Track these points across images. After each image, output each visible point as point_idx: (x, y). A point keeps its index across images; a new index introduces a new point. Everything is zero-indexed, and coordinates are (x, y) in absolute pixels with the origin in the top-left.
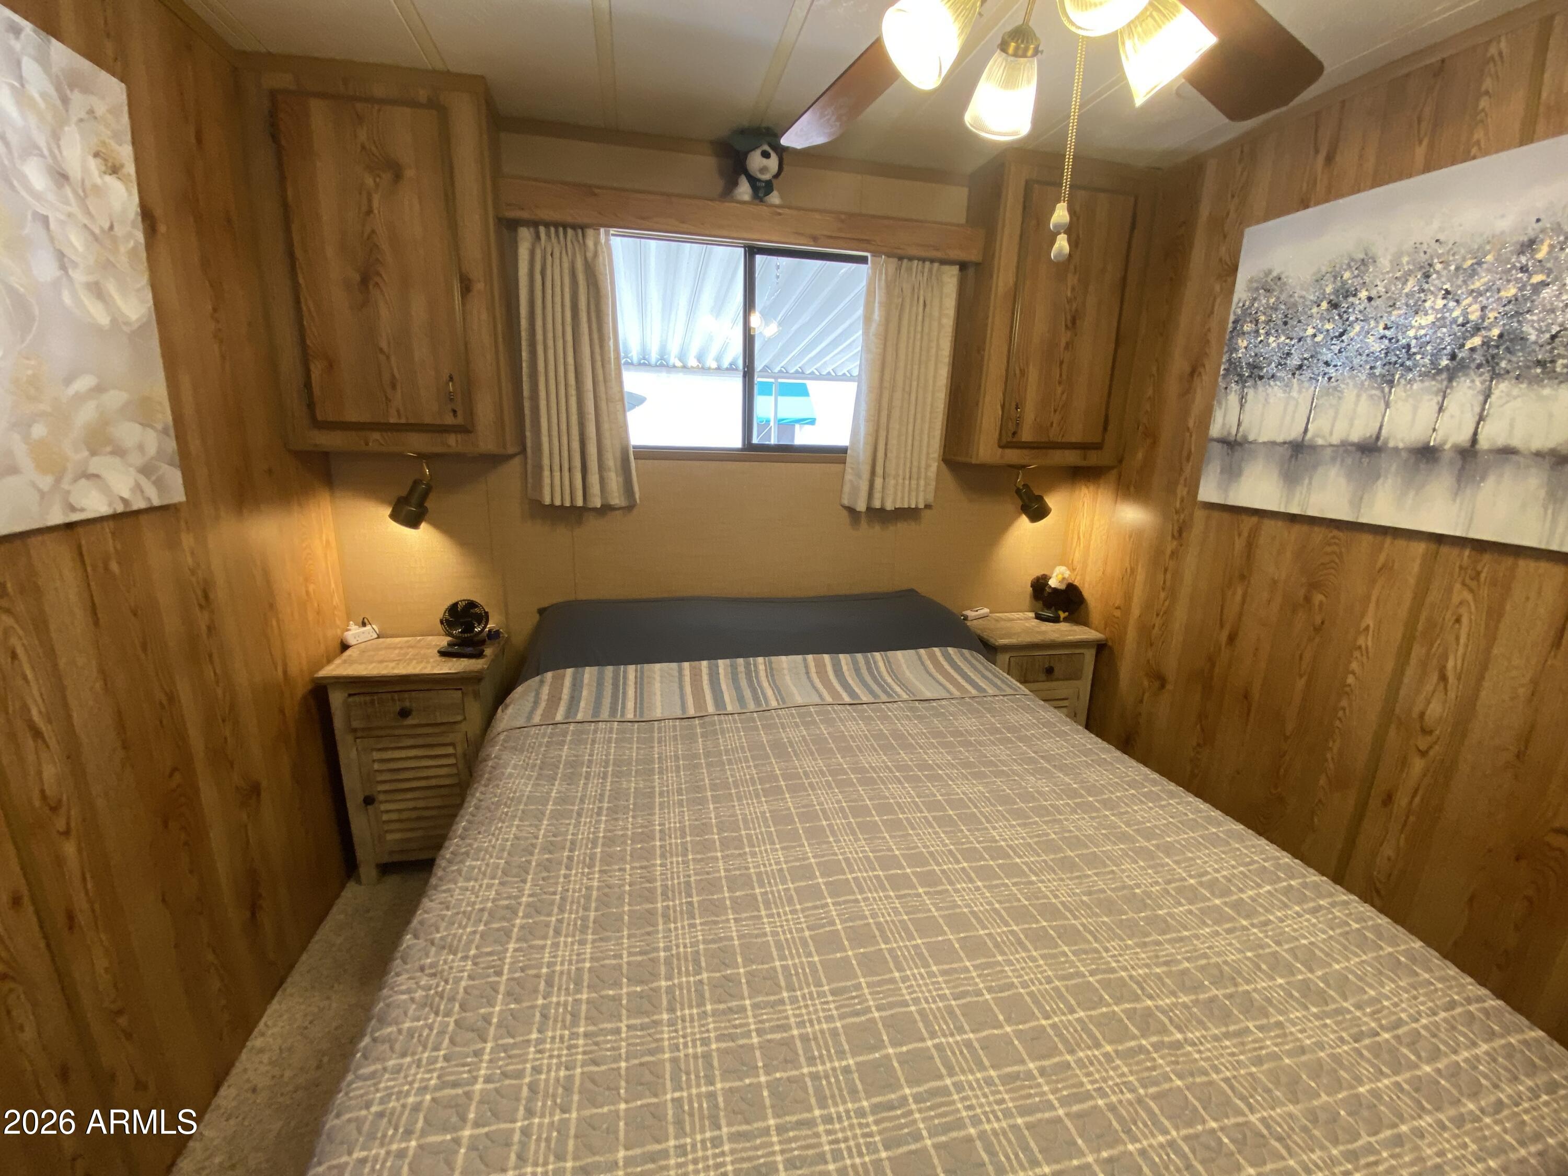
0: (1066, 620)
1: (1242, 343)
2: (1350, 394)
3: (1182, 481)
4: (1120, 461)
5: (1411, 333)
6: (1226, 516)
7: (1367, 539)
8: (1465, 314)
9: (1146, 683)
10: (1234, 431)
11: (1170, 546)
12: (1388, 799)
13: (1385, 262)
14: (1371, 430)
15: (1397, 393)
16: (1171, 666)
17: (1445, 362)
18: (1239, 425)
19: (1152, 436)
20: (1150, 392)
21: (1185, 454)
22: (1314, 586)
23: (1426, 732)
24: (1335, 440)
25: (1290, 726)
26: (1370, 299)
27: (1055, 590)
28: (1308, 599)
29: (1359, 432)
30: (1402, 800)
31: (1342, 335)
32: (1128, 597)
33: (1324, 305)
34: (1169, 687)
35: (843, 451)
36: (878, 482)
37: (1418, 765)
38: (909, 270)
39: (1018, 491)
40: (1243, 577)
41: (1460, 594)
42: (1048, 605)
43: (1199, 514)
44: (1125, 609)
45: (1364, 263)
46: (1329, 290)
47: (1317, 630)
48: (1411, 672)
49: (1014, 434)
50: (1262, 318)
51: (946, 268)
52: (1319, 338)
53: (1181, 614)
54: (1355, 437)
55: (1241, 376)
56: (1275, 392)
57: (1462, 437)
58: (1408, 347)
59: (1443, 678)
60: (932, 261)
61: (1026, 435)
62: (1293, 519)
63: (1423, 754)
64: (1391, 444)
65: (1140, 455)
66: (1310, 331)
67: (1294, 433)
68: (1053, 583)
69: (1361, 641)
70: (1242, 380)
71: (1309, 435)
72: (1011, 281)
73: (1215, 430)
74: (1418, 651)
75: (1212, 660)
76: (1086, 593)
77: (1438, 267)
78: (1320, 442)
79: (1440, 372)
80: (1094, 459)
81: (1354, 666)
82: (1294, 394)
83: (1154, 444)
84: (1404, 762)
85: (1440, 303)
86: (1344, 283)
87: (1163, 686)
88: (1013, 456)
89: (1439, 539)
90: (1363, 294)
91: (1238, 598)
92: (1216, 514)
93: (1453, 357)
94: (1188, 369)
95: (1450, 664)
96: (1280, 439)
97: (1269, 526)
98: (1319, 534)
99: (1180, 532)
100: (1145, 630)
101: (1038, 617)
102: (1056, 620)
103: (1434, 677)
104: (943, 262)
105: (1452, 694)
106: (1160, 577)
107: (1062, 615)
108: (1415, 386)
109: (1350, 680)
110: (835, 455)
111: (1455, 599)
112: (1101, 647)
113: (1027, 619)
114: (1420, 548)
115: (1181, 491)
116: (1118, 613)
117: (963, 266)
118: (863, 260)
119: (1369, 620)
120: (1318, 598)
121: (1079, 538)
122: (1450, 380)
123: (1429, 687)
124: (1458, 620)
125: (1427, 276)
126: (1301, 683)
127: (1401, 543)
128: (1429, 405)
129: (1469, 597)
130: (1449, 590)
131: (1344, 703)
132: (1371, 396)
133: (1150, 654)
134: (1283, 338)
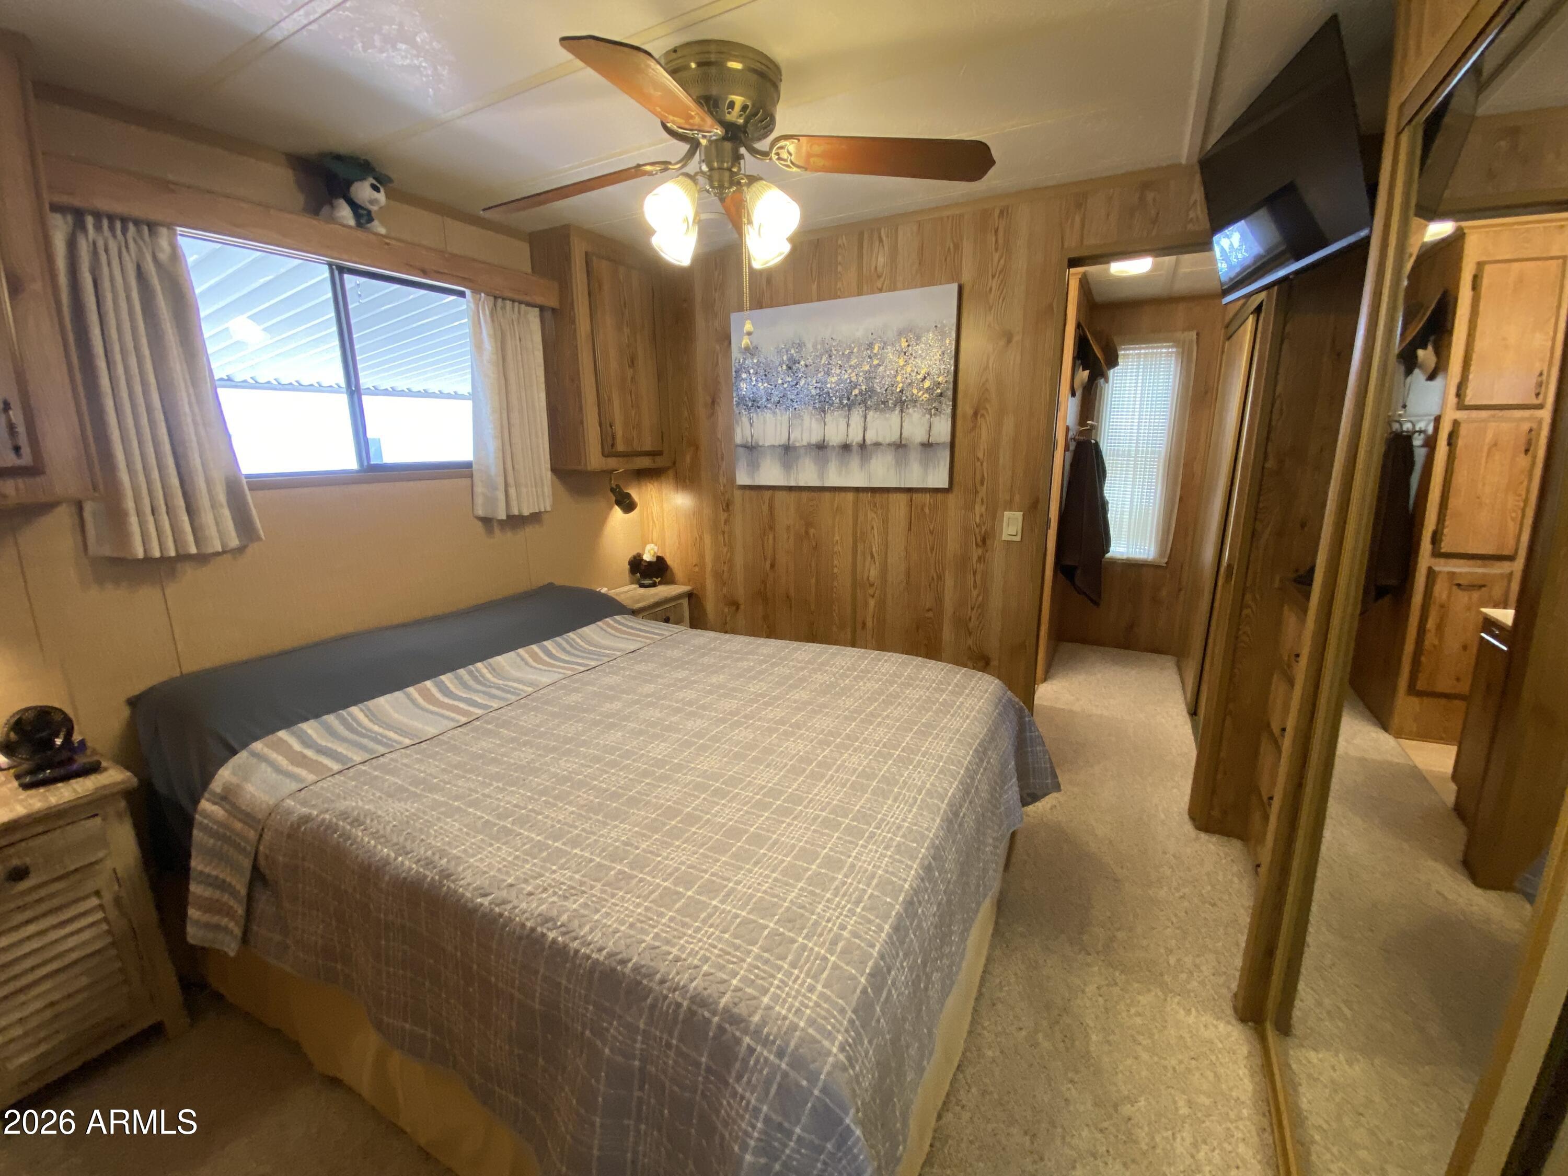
0: (660, 583)
1: (743, 385)
2: (806, 418)
3: (721, 472)
4: (674, 463)
5: (829, 386)
6: (753, 493)
7: (827, 495)
8: (850, 378)
9: (726, 610)
10: (750, 440)
11: (723, 516)
12: (864, 624)
13: (810, 346)
14: (820, 438)
15: (829, 418)
16: (741, 593)
17: (845, 402)
18: (752, 436)
19: (695, 445)
20: (686, 414)
21: (719, 456)
22: (809, 525)
23: (872, 585)
24: (805, 443)
25: (813, 608)
26: (806, 366)
27: (650, 563)
28: (807, 533)
29: (815, 438)
30: (869, 624)
31: (797, 384)
32: (702, 556)
33: (784, 367)
34: (742, 607)
35: (468, 465)
36: (512, 491)
37: (872, 603)
38: (503, 308)
39: (612, 490)
40: (772, 528)
41: (871, 515)
42: (645, 575)
43: (738, 493)
44: (701, 564)
45: (800, 346)
46: (785, 358)
47: (816, 548)
48: (859, 557)
49: (613, 445)
50: (752, 371)
51: (530, 309)
52: (785, 386)
53: (739, 561)
54: (814, 441)
55: (747, 406)
56: (768, 415)
57: (859, 438)
58: (828, 393)
59: (872, 557)
60: (520, 303)
61: (620, 447)
62: (790, 489)
63: (873, 596)
64: (831, 444)
65: (688, 459)
66: (780, 381)
67: (783, 440)
68: (647, 557)
69: (835, 549)
70: (748, 409)
71: (791, 442)
72: (588, 328)
73: (738, 440)
74: (860, 547)
75: (764, 582)
76: (669, 561)
77: (835, 352)
78: (797, 445)
79: (844, 406)
80: (660, 462)
81: (836, 562)
82: (779, 418)
83: (697, 448)
84: (866, 604)
85: (838, 371)
86: (792, 355)
87: (738, 608)
88: (612, 463)
89: (857, 490)
90: (802, 363)
91: (771, 541)
92: (747, 492)
93: (849, 399)
94: (709, 400)
95: (874, 550)
96: (777, 444)
97: (779, 495)
98: (805, 495)
99: (728, 506)
100: (718, 575)
101: (642, 586)
102: (654, 585)
103: (869, 558)
104: (528, 304)
105: (877, 563)
106: (721, 538)
107: (657, 580)
108: (836, 413)
109: (836, 570)
110: (462, 470)
111: (869, 518)
112: (690, 595)
113: (635, 589)
114: (850, 496)
115: (723, 480)
116: (697, 569)
117: (542, 309)
118: (462, 294)
119: (837, 538)
120: (812, 531)
121: (654, 522)
122: (849, 410)
123: (867, 564)
124: (873, 528)
125: (830, 356)
126: (813, 581)
127: (843, 494)
128: (843, 423)
129: (874, 516)
130: (866, 515)
131: (835, 584)
132: (817, 419)
133: (725, 590)
134: (766, 385)
